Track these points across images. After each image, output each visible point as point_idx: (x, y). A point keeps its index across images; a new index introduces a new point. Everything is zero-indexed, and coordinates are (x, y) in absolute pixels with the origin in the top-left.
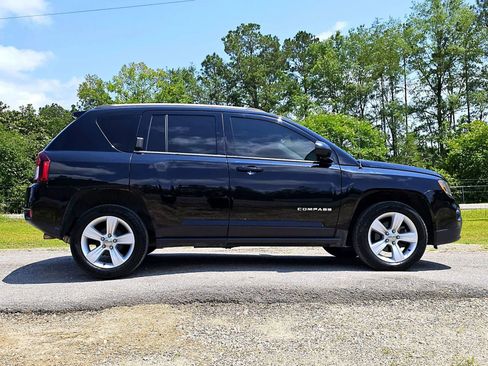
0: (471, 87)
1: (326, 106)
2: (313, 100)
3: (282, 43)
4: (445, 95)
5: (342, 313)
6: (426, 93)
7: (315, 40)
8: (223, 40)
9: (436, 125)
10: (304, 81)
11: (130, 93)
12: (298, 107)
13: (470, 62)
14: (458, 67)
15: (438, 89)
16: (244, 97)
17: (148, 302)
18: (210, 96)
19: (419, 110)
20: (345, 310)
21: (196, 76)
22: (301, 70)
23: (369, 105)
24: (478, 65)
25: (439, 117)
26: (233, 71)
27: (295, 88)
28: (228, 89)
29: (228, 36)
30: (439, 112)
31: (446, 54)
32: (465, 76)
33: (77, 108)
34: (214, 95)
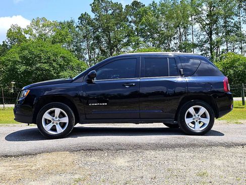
0: (228, 33)
1: (149, 43)
2: (142, 39)
3: (124, 7)
4: (214, 37)
5: (151, 154)
6: (204, 36)
7: (142, 6)
8: (91, 5)
9: (210, 54)
10: (136, 29)
11: (37, 35)
12: (134, 43)
13: (228, 19)
14: (221, 22)
15: (210, 34)
16: (103, 37)
17: (58, 151)
18: (84, 36)
19: (200, 45)
20: (153, 152)
21: (75, 25)
22: (135, 22)
23: (173, 42)
24: (232, 21)
25: (211, 49)
26: (97, 23)
27: (132, 32)
28: (94, 33)
29: (94, 3)
30: (211, 47)
31: (214, 15)
32: (225, 27)
33: (5, 43)
34: (86, 36)
